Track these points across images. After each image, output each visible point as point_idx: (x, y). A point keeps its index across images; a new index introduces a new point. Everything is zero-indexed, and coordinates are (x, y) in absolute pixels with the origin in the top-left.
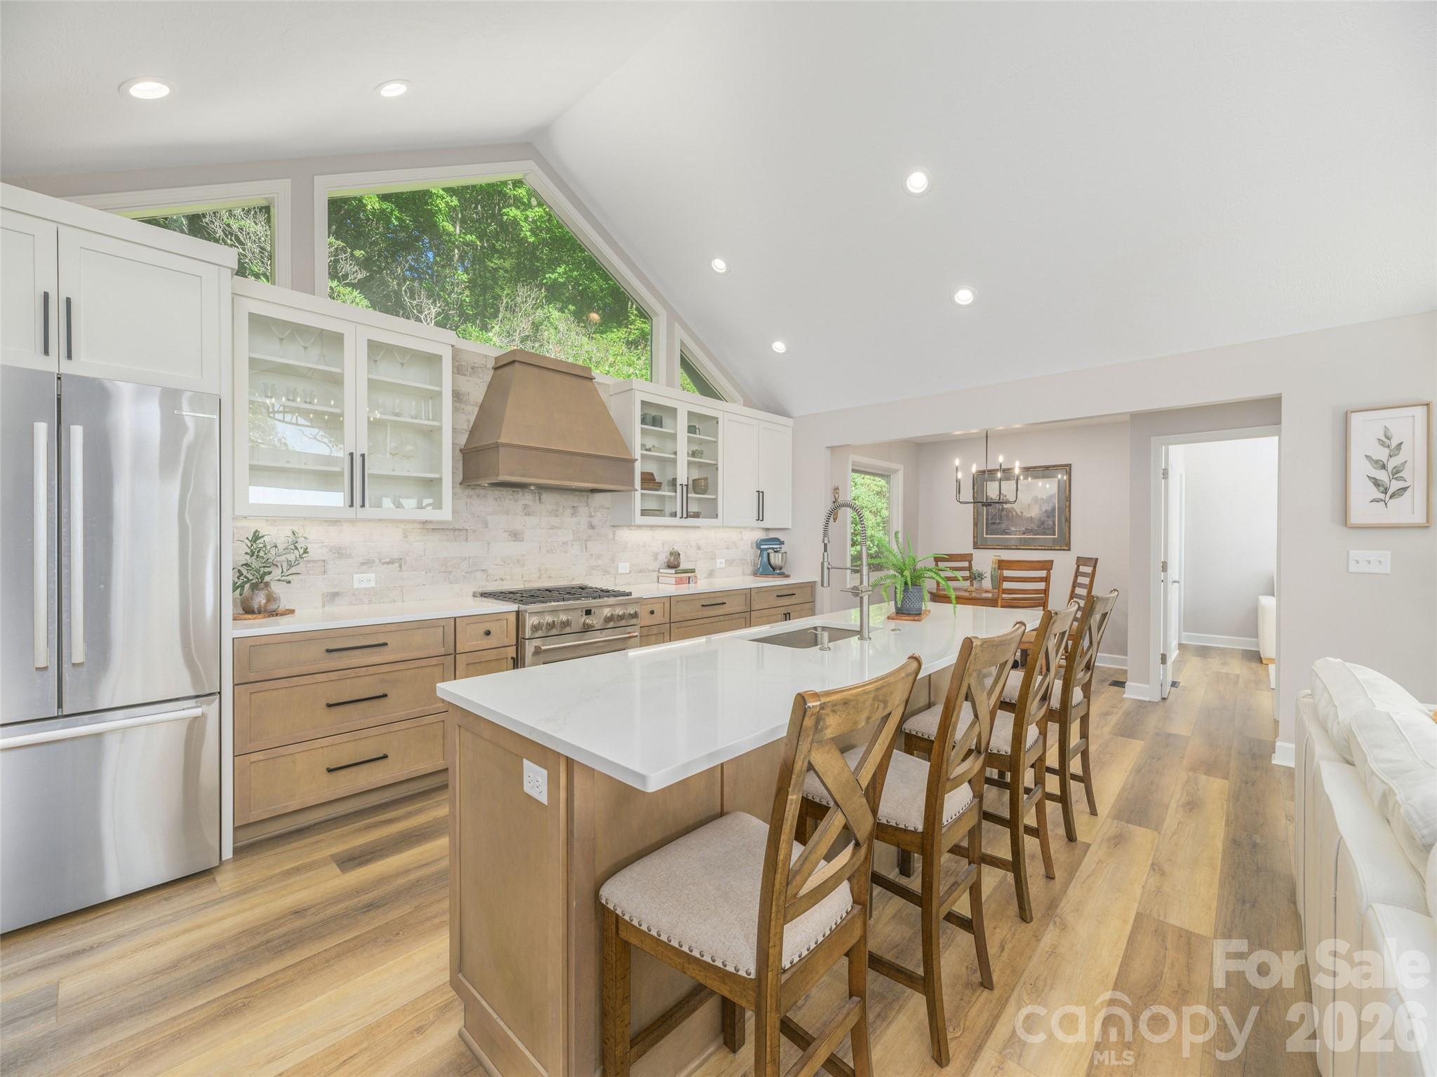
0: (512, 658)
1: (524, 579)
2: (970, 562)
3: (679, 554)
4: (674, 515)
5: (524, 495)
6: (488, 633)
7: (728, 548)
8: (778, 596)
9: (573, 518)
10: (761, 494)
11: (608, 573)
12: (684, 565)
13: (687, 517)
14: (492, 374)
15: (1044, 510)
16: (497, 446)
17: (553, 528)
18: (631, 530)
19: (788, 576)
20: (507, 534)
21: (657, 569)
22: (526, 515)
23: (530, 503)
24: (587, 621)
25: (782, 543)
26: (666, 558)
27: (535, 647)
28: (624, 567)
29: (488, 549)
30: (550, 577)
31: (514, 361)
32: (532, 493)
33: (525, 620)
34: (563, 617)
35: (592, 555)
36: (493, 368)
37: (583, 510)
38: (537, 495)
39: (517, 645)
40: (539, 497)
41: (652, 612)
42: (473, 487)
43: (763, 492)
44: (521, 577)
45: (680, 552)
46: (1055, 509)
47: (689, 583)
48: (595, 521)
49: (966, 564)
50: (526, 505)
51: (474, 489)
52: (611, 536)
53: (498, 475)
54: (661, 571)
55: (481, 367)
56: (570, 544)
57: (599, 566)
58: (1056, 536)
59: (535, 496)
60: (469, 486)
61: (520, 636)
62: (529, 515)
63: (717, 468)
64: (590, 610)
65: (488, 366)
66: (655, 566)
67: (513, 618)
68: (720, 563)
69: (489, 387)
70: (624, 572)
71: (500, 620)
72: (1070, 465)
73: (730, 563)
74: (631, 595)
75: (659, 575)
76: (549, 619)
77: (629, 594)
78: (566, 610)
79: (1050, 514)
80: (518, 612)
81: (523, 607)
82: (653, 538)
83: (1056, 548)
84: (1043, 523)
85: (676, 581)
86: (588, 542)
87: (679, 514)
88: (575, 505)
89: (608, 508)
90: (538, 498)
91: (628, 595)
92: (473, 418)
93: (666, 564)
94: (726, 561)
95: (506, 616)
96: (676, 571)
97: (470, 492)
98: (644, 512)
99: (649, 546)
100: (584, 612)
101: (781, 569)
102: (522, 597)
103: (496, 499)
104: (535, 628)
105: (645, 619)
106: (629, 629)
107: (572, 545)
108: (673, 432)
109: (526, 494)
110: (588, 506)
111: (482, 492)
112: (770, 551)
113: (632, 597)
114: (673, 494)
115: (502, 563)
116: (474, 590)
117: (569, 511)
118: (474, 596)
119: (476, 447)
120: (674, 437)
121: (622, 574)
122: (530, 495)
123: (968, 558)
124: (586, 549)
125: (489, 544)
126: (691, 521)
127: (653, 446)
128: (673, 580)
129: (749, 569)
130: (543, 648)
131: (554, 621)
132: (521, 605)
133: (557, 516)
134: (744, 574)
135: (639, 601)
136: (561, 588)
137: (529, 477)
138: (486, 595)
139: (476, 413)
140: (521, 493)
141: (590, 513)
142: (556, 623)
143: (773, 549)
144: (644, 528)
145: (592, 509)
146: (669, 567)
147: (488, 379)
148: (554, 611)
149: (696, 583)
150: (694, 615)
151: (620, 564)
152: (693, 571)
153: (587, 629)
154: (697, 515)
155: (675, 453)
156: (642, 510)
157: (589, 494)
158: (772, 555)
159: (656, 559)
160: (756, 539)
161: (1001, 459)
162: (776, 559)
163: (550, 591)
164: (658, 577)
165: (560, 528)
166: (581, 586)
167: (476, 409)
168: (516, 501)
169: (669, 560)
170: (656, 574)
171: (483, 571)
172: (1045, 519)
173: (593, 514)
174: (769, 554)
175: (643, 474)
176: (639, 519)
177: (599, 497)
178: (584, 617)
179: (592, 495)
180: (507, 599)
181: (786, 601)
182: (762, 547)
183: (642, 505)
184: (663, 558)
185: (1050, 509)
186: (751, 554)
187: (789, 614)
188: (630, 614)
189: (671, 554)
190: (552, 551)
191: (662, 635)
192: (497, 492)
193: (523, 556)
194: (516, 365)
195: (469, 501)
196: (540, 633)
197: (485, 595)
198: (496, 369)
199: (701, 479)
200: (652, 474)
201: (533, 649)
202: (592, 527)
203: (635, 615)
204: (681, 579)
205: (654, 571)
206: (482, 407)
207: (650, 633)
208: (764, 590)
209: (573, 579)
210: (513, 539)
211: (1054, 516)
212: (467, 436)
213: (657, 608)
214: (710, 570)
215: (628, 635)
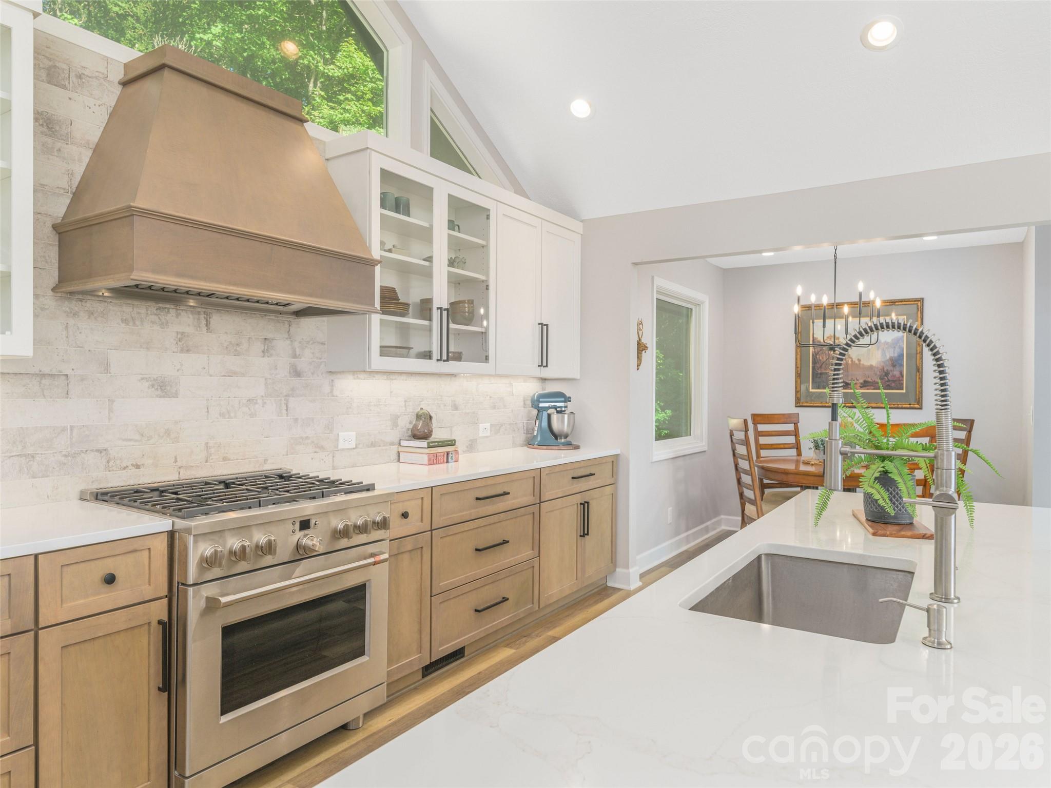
0: (160, 622)
1: (179, 464)
2: (796, 424)
3: (431, 417)
4: (428, 355)
5: (178, 316)
6: (110, 580)
7: (494, 407)
8: (573, 478)
9: (266, 359)
10: (545, 328)
11: (322, 448)
12: (438, 434)
13: (447, 360)
14: (118, 93)
15: (888, 357)
16: (129, 214)
17: (231, 374)
18: (358, 378)
19: (577, 447)
20: (147, 384)
21: (397, 441)
22: (182, 351)
23: (190, 330)
24: (305, 541)
25: (567, 399)
26: (410, 423)
27: (207, 598)
28: (347, 439)
29: (111, 410)
30: (225, 459)
31: (162, 67)
32: (192, 313)
33: (186, 549)
34: (261, 538)
35: (296, 420)
36: (119, 83)
37: (282, 345)
38: (202, 316)
39: (170, 598)
40: (207, 320)
41: (405, 515)
42: (80, 297)
43: (547, 325)
44: (173, 460)
45: (432, 415)
46: (903, 355)
47: (447, 462)
48: (303, 364)
49: (790, 427)
50: (183, 333)
51: (81, 300)
52: (326, 389)
53: (131, 269)
54: (403, 443)
55: (96, 77)
56: (260, 401)
57: (307, 438)
58: (904, 391)
59: (199, 319)
60: (72, 293)
61: (176, 579)
62: (188, 351)
63: (487, 286)
64: (308, 521)
65: (111, 78)
66: (394, 436)
67: (161, 546)
68: (484, 429)
69: (111, 115)
70: (347, 446)
71: (135, 551)
72: (923, 299)
73: (497, 428)
74: (374, 489)
75: (401, 449)
76: (234, 543)
77: (370, 488)
78: (265, 524)
79: (895, 362)
80: (171, 534)
81: (181, 524)
82: (391, 392)
83: (904, 406)
84: (887, 374)
85: (429, 460)
86: (291, 399)
87: (436, 355)
88: (270, 336)
89: (323, 344)
90: (204, 322)
91: (368, 490)
92: (79, 170)
93: (410, 432)
94: (492, 426)
95: (149, 543)
96: (429, 443)
97: (74, 305)
98: (385, 351)
99: (386, 406)
100: (297, 526)
101: (566, 436)
102: (179, 500)
103: (125, 321)
104: (208, 562)
105: (398, 528)
106: (371, 549)
107: (264, 403)
108: (426, 225)
109: (183, 314)
110: (290, 337)
111: (99, 307)
112: (550, 411)
113: (376, 493)
114: (426, 323)
115: (137, 437)
116: (83, 487)
117: (258, 346)
118: (81, 499)
119: (85, 219)
120: (426, 235)
121: (343, 450)
122: (191, 316)
123: (792, 419)
124: (287, 410)
125: (111, 401)
126: (453, 366)
127: (394, 246)
128: (425, 459)
129: (521, 437)
130: (224, 600)
131: (243, 547)
132: (177, 521)
133: (237, 354)
134: (514, 445)
135: (388, 499)
136: (246, 478)
137: (192, 277)
138: (106, 498)
139: (86, 160)
140: (173, 312)
141: (294, 351)
142: (248, 550)
143: (555, 408)
144: (377, 376)
145: (296, 344)
146: (416, 436)
147: (112, 101)
148: (242, 528)
149: (457, 461)
150: (466, 514)
151: (341, 434)
152: (452, 443)
153: (302, 554)
154: (458, 357)
155: (429, 259)
156: (381, 347)
157: (292, 318)
158: (555, 417)
159: (395, 425)
160: (532, 395)
161: (861, 287)
162: (560, 423)
163: (227, 485)
164: (399, 453)
165: (243, 375)
166: (279, 472)
167: (87, 155)
168: (164, 325)
169: (415, 426)
170: (395, 448)
171: (100, 451)
172: (890, 368)
173: (298, 351)
174: (549, 416)
175: (382, 289)
176: (378, 362)
177: (309, 324)
178: (299, 534)
179: (297, 320)
180: (149, 506)
181: (583, 485)
182: (541, 405)
183: (382, 339)
184: (406, 423)
185: (896, 355)
186: (522, 414)
187: (588, 503)
188: (374, 523)
189: (418, 417)
190: (229, 412)
191: (419, 551)
192: (128, 308)
193: (176, 423)
194: (166, 73)
195: (71, 322)
196: (216, 572)
197: (103, 496)
198: (125, 84)
199: (463, 302)
200: (393, 290)
201: (203, 604)
202: (297, 373)
203: (383, 524)
204: (436, 455)
205: (392, 444)
206: (98, 151)
207: (403, 550)
208: (557, 469)
209: (266, 460)
210: (159, 392)
211: (902, 365)
212: (68, 201)
213: (413, 508)
214: (471, 440)
215: (372, 560)
